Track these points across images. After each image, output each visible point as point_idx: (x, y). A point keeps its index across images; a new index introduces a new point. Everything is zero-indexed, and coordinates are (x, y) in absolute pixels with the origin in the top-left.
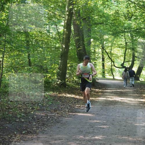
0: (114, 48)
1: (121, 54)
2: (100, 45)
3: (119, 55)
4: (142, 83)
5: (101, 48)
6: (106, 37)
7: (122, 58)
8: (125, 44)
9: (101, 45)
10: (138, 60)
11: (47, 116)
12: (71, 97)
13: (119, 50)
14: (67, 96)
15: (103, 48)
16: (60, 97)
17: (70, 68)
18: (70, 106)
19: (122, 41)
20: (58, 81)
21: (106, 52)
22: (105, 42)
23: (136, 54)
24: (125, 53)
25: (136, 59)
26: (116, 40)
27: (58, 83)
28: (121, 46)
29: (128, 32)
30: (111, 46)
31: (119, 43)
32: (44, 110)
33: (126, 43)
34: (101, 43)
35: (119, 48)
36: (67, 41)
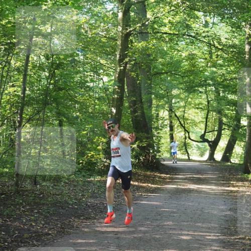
0: (189, 109)
1: (201, 119)
2: (165, 104)
3: (197, 120)
4: (234, 166)
5: (168, 109)
6: (175, 92)
7: (203, 126)
8: (206, 103)
9: (167, 106)
10: (228, 130)
13: (197, 113)
15: (171, 110)
19: (202, 100)
20: (106, 162)
21: (176, 115)
22: (173, 101)
23: (224, 120)
24: (207, 118)
25: (224, 127)
26: (191, 96)
27: (106, 164)
28: (200, 106)
29: (209, 85)
30: (185, 107)
31: (197, 102)
32: (97, 197)
33: (208, 102)
34: (167, 103)
35: (196, 110)
36: (119, 103)
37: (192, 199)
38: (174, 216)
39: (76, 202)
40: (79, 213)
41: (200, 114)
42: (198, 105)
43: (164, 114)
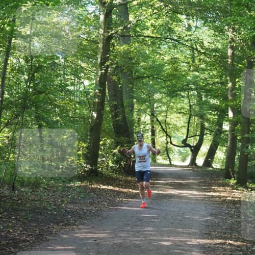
0: (171, 114)
1: (183, 124)
2: (147, 109)
3: (179, 125)
4: (215, 171)
5: (150, 113)
6: (157, 96)
7: (185, 131)
8: (189, 108)
9: (149, 110)
10: (210, 134)
11: (83, 210)
12: (108, 189)
13: (179, 118)
14: (102, 188)
15: (153, 115)
16: (93, 189)
17: (102, 147)
18: (108, 199)
19: (185, 104)
20: (86, 167)
21: (157, 120)
22: (155, 105)
23: (206, 124)
24: (189, 123)
25: (206, 132)
26: (173, 101)
27: (86, 169)
28: (182, 111)
29: (192, 89)
30: (166, 111)
31: (179, 106)
32: (77, 203)
33: (191, 106)
34: (148, 107)
35: (178, 114)
36: (100, 107)
37: (173, 205)
38: (155, 222)
39: (55, 208)
40: (57, 219)
41: (182, 119)
42: (181, 109)
43: (146, 118)
